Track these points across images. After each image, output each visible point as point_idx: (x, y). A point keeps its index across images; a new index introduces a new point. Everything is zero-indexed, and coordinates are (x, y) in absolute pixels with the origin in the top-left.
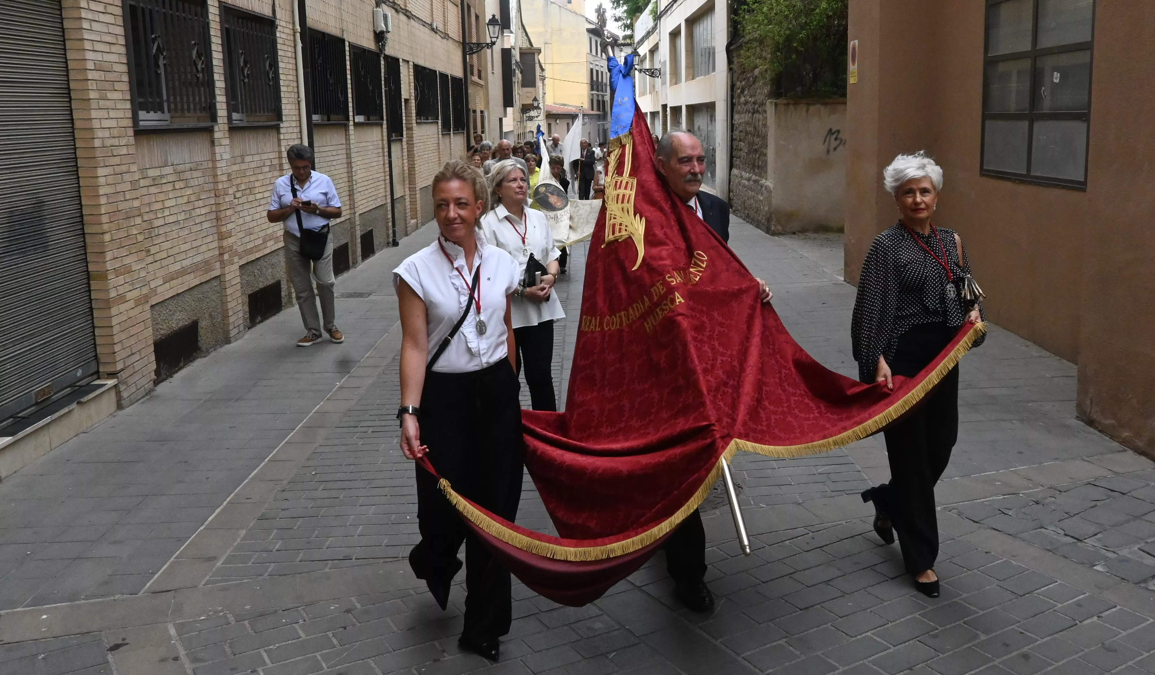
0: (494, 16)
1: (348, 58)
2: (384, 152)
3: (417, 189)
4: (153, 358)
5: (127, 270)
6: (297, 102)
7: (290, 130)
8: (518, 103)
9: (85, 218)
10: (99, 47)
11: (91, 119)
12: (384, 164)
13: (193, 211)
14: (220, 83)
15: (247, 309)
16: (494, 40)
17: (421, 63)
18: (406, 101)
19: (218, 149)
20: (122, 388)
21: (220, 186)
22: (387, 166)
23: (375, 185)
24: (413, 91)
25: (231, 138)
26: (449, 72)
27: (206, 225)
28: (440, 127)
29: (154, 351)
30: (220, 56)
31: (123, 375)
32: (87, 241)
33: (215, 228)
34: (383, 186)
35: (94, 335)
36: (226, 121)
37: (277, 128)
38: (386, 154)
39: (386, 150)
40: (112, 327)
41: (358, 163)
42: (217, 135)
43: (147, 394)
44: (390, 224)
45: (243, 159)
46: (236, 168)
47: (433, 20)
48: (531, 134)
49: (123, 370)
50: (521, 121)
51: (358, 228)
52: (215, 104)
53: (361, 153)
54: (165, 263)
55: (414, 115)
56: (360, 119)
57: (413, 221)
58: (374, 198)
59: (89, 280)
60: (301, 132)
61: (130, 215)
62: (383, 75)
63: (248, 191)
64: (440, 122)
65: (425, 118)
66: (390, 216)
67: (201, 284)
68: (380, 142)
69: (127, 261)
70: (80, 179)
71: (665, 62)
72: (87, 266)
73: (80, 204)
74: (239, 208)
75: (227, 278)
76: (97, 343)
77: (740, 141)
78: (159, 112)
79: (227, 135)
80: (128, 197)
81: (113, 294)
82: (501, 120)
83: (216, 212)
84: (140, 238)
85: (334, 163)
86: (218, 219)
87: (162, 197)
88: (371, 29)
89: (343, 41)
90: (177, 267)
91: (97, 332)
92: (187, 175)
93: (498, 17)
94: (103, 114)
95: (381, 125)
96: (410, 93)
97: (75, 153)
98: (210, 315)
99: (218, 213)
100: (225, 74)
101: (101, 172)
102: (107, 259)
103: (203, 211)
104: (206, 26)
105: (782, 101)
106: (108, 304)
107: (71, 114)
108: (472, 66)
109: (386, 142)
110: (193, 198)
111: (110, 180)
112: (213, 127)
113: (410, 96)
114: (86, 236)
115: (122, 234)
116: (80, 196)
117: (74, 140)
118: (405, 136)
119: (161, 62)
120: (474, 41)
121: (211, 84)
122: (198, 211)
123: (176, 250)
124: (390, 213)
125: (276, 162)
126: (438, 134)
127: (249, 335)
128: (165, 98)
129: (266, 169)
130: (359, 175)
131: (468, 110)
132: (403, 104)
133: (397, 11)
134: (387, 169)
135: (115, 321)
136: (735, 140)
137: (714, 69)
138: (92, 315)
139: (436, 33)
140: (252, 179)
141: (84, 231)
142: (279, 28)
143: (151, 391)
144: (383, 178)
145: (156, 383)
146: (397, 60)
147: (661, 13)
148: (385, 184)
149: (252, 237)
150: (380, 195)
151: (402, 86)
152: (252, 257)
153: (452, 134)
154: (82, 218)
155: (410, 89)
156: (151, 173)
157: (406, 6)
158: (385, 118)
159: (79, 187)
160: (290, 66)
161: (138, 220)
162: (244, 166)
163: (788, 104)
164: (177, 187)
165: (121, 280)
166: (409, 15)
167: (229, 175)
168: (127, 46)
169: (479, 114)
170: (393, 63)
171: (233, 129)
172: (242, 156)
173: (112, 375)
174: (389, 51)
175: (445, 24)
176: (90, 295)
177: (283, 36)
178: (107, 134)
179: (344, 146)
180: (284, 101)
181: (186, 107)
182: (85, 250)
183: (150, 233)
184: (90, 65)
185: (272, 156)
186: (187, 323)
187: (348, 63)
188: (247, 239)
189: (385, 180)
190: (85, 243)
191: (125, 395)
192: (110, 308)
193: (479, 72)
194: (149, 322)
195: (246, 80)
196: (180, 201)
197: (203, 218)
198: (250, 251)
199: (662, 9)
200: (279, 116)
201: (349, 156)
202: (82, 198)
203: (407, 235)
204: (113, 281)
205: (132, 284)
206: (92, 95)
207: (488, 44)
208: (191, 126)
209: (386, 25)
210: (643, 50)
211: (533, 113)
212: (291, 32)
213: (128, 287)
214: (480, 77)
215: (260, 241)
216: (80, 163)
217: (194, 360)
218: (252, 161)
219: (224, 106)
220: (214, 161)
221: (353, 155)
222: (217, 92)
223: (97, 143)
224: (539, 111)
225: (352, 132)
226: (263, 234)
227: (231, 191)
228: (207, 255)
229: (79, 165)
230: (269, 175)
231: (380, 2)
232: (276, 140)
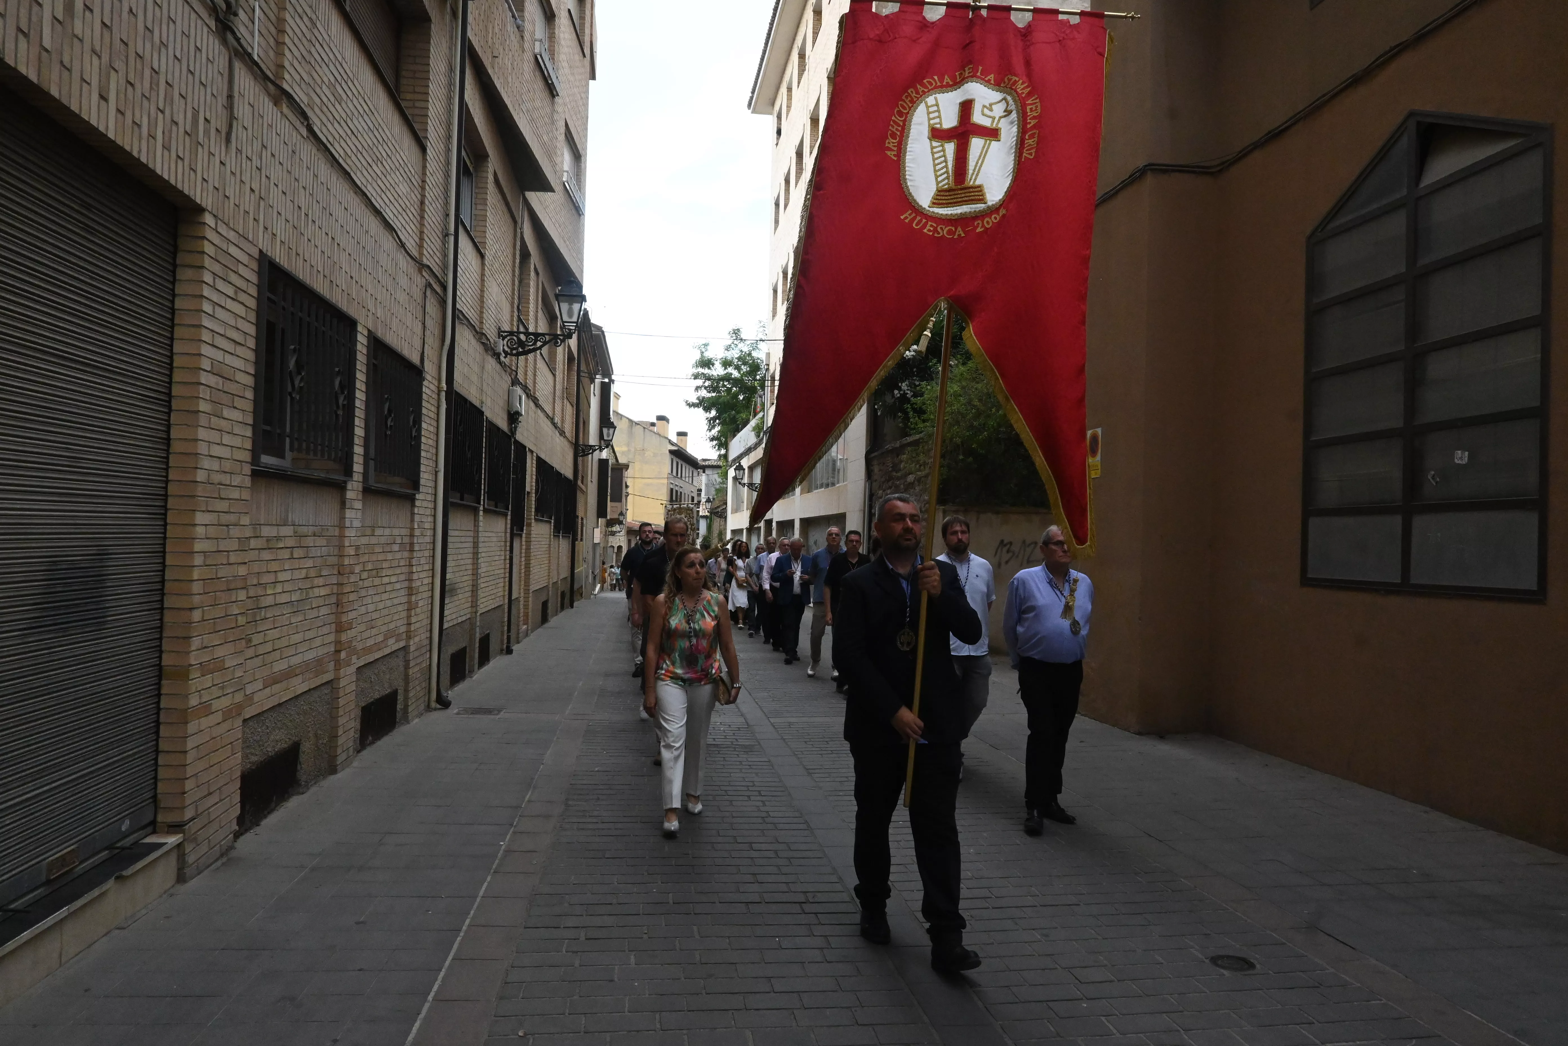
1: (484, 436)
2: (506, 546)
3: (531, 591)
4: (237, 798)
5: (215, 667)
6: (434, 473)
7: (425, 504)
9: (168, 585)
10: (221, 342)
11: (196, 441)
12: (505, 560)
13: (310, 591)
14: (359, 431)
15: (359, 727)
17: (543, 456)
18: (529, 495)
19: (349, 514)
20: (188, 848)
21: (346, 562)
22: (508, 561)
23: (495, 582)
24: (534, 484)
25: (364, 501)
26: (563, 472)
27: (324, 611)
28: (552, 529)
29: (240, 788)
30: (364, 397)
31: (192, 827)
32: (167, 619)
33: (333, 616)
34: (502, 585)
35: (156, 764)
36: (361, 479)
37: (412, 499)
38: (508, 548)
39: (508, 544)
40: (186, 752)
42: (349, 495)
43: (222, 855)
44: (506, 628)
45: (373, 531)
46: (364, 540)
47: (554, 414)
48: (612, 549)
49: (193, 819)
51: (478, 630)
52: (352, 455)
53: (488, 544)
54: (269, 658)
57: (525, 627)
58: (493, 597)
59: (160, 680)
60: (435, 508)
61: (232, 586)
62: (512, 460)
63: (374, 572)
64: (553, 523)
66: (506, 619)
67: (310, 690)
68: (504, 535)
69: (219, 652)
70: (168, 527)
72: (160, 657)
73: (163, 563)
74: (363, 593)
75: (342, 683)
79: (360, 497)
80: (233, 559)
81: (193, 701)
83: (338, 594)
84: (241, 620)
85: (461, 551)
87: (274, 566)
88: (506, 408)
89: (480, 411)
90: (283, 665)
92: (308, 541)
94: (214, 437)
95: (506, 515)
96: (532, 486)
97: (166, 488)
98: (316, 735)
99: (340, 597)
100: (366, 420)
101: (199, 518)
102: (193, 648)
103: (323, 592)
104: (353, 355)
106: (184, 717)
109: (508, 535)
110: (312, 573)
111: (211, 531)
112: (346, 483)
113: (531, 489)
114: (165, 612)
115: (218, 612)
116: (164, 552)
117: (166, 468)
118: (525, 532)
119: (297, 384)
121: (350, 428)
122: (317, 592)
123: (284, 642)
124: (506, 615)
125: (406, 540)
126: (551, 535)
127: (357, 762)
129: (396, 548)
130: (483, 568)
131: (574, 514)
132: (525, 496)
133: (528, 395)
134: (508, 566)
135: (190, 744)
138: (157, 733)
140: (381, 557)
141: (162, 604)
142: (426, 382)
143: (230, 848)
144: (503, 575)
145: (237, 835)
146: (524, 448)
148: (505, 582)
149: (374, 631)
150: (499, 594)
151: (526, 477)
152: (371, 658)
154: (163, 586)
155: (533, 482)
156: (266, 531)
157: (535, 393)
158: (509, 508)
159: (165, 538)
160: (433, 430)
161: (242, 595)
162: (374, 540)
164: (296, 555)
165: (208, 681)
166: (537, 403)
167: (358, 548)
169: (579, 520)
170: (521, 450)
171: (369, 491)
172: (373, 527)
173: (175, 828)
174: (519, 436)
175: (563, 421)
176: (158, 703)
177: (428, 392)
178: (214, 465)
179: (473, 534)
180: (422, 468)
182: (161, 632)
183: (255, 615)
184: (205, 365)
185: (402, 532)
186: (286, 746)
188: (366, 635)
189: (504, 578)
191: (191, 859)
192: (187, 723)
193: (583, 477)
194: (239, 745)
195: (388, 433)
196: (298, 575)
197: (321, 602)
198: (368, 650)
200: (416, 487)
201: (476, 545)
202: (168, 556)
203: (518, 642)
204: (197, 681)
205: (222, 688)
206: (203, 407)
208: (321, 477)
209: (520, 406)
211: (616, 528)
212: (437, 389)
213: (216, 692)
214: (582, 483)
215: (380, 638)
216: (171, 503)
217: (289, 797)
218: (383, 534)
219: (361, 460)
220: (342, 527)
221: (481, 545)
222: (356, 440)
223: (198, 476)
224: (622, 526)
225: (481, 518)
226: (384, 629)
227: (357, 569)
228: (321, 652)
229: (169, 506)
230: (398, 555)
231: (515, 382)
232: (409, 514)
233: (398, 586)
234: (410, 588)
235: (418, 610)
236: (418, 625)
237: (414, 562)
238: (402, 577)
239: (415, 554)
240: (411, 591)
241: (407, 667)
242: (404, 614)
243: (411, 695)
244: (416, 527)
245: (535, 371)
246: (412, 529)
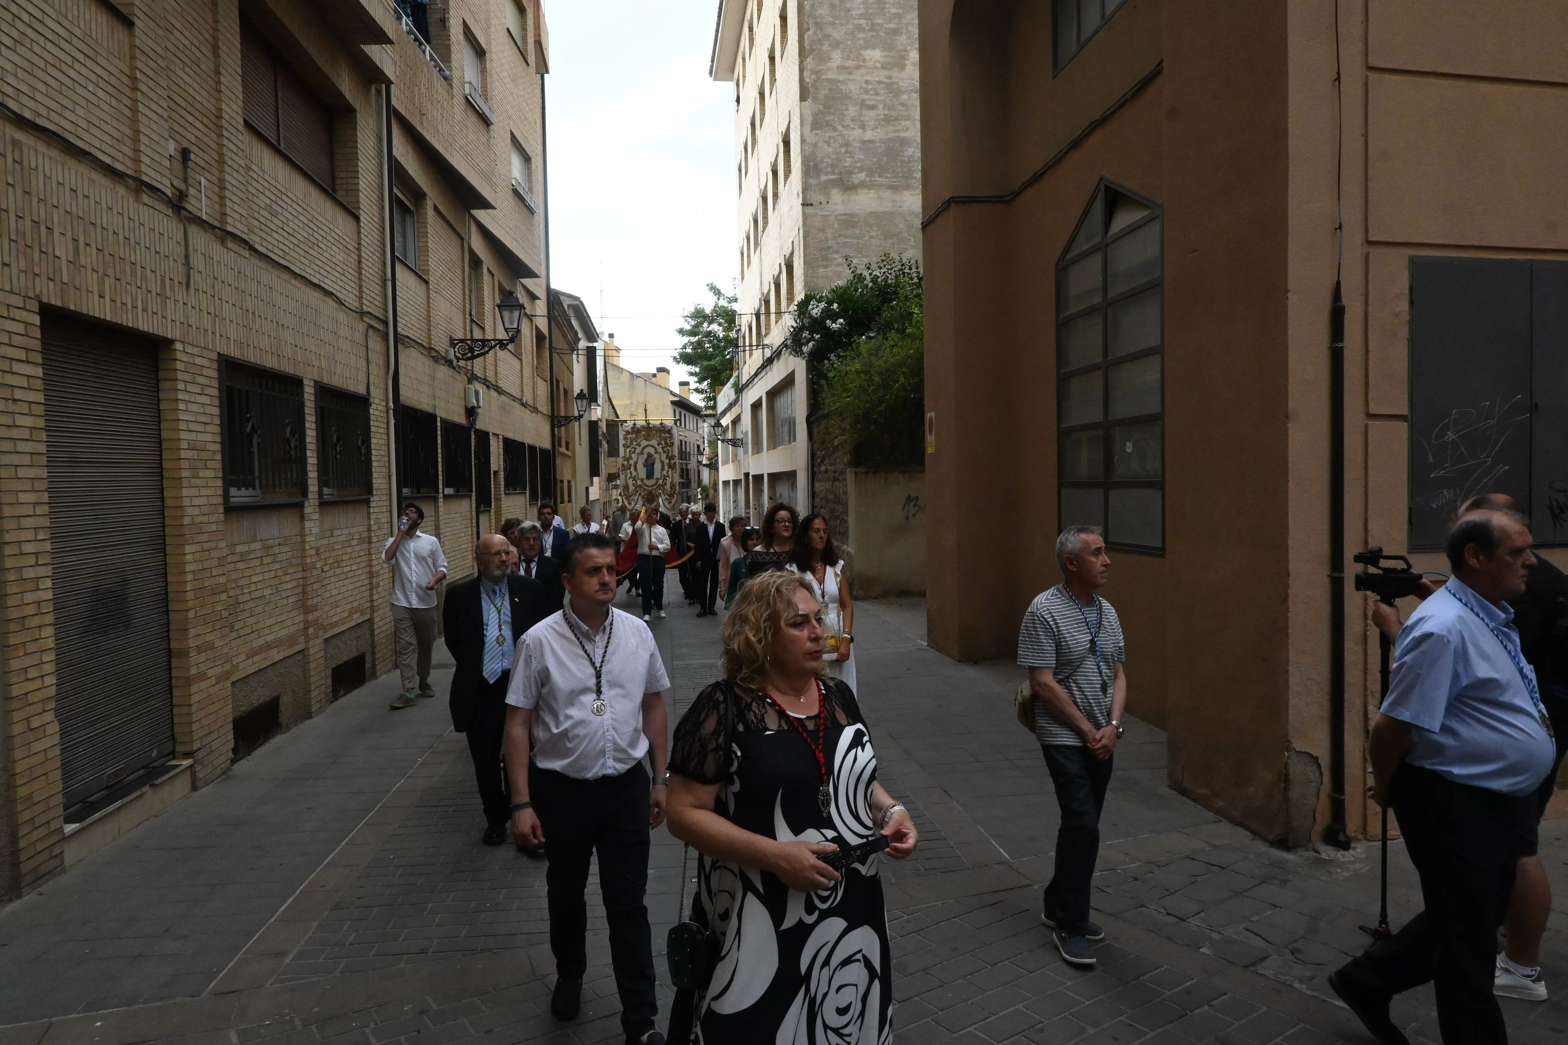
0: (582, 390)
1: (439, 433)
2: (472, 523)
4: (231, 736)
5: (209, 646)
6: (388, 477)
7: (380, 504)
8: (604, 472)
9: (170, 595)
10: (193, 426)
11: (181, 498)
13: (280, 586)
14: (312, 459)
15: (330, 683)
16: (581, 413)
17: (511, 436)
18: (496, 472)
19: (307, 524)
20: (198, 768)
21: (308, 561)
24: (502, 463)
25: (321, 513)
26: (537, 445)
27: (292, 599)
28: (528, 497)
29: (233, 729)
30: (314, 433)
31: (200, 755)
32: (170, 618)
33: (300, 602)
35: (172, 714)
36: (317, 496)
37: (367, 502)
38: (474, 525)
39: (474, 521)
40: (190, 705)
41: (446, 534)
42: (307, 510)
43: (223, 774)
45: (332, 533)
46: (324, 542)
47: (522, 395)
49: (200, 749)
50: (607, 489)
52: (306, 480)
53: (450, 525)
54: (249, 638)
55: (502, 486)
56: (449, 491)
58: (461, 568)
59: (170, 658)
60: (391, 505)
61: (216, 591)
62: (473, 448)
64: (528, 492)
65: (513, 489)
67: (285, 658)
68: (469, 514)
69: (210, 637)
70: (167, 557)
71: (747, 432)
72: (169, 644)
74: (326, 582)
75: (312, 651)
76: (175, 722)
77: (821, 508)
78: (251, 489)
79: (317, 510)
80: (214, 573)
81: (194, 671)
82: (587, 489)
83: (303, 586)
84: (225, 614)
86: (304, 593)
87: (248, 572)
88: (463, 404)
89: (434, 417)
90: (261, 642)
91: (176, 711)
92: (276, 550)
93: (585, 391)
94: (194, 492)
95: (470, 497)
96: (499, 465)
97: (164, 531)
98: (293, 690)
99: (306, 587)
100: (318, 451)
101: (188, 549)
102: (190, 636)
103: (290, 585)
104: (301, 405)
105: (861, 469)
106: (188, 682)
107: (162, 492)
108: (560, 439)
109: (474, 514)
110: (280, 573)
111: (198, 556)
112: (303, 502)
113: (499, 468)
114: (171, 614)
115: (207, 610)
116: (166, 574)
117: (163, 518)
118: (493, 507)
119: (255, 441)
120: (562, 414)
121: (302, 461)
122: (285, 586)
123: (260, 625)
125: (365, 535)
127: (330, 709)
128: (257, 474)
129: (355, 542)
131: (555, 479)
132: (492, 476)
133: (488, 387)
135: (194, 699)
136: (817, 507)
137: (795, 439)
138: (171, 693)
139: (525, 407)
141: (168, 609)
142: (373, 406)
143: (228, 770)
145: (233, 762)
146: (487, 434)
147: (743, 386)
149: (339, 610)
150: (467, 565)
151: (492, 458)
152: (337, 631)
155: (499, 462)
156: (240, 549)
157: (497, 382)
158: (474, 490)
159: (166, 564)
160: (383, 442)
161: (224, 596)
163: (867, 473)
164: (264, 562)
165: (203, 657)
166: (499, 391)
167: (317, 549)
168: (221, 425)
169: (566, 483)
170: (484, 437)
171: (324, 504)
172: (331, 531)
173: (188, 755)
174: (479, 425)
175: (534, 398)
176: (170, 673)
177: (377, 413)
178: (196, 511)
179: (433, 518)
180: (375, 475)
181: (277, 482)
182: (168, 627)
183: (235, 609)
184: (184, 445)
185: (361, 529)
186: (268, 699)
187: (439, 437)
188: (333, 613)
190: (168, 620)
191: (200, 775)
192: (190, 686)
193: (567, 443)
194: (230, 700)
195: (339, 456)
196: (267, 576)
197: (289, 593)
198: (335, 625)
199: (744, 382)
200: (370, 492)
201: (437, 528)
202: (168, 576)
204: (195, 658)
205: (214, 661)
206: (184, 474)
207: (575, 417)
208: (281, 501)
209: (477, 400)
210: (725, 421)
212: (384, 409)
213: (209, 664)
214: (567, 449)
215: (346, 614)
216: (168, 540)
217: (274, 735)
218: (342, 534)
219: (316, 482)
220: (303, 535)
221: (442, 527)
222: (309, 468)
223: (187, 521)
225: (441, 504)
226: (349, 606)
227: (318, 566)
228: (292, 629)
229: (167, 542)
230: (357, 548)
231: (472, 378)
232: (365, 514)
233: (360, 572)
234: (371, 572)
235: (379, 589)
236: (380, 601)
237: (373, 551)
238: (364, 564)
239: (373, 545)
240: (371, 575)
241: (372, 635)
242: (368, 593)
243: (377, 656)
244: (372, 523)
245: (496, 362)
246: (369, 525)
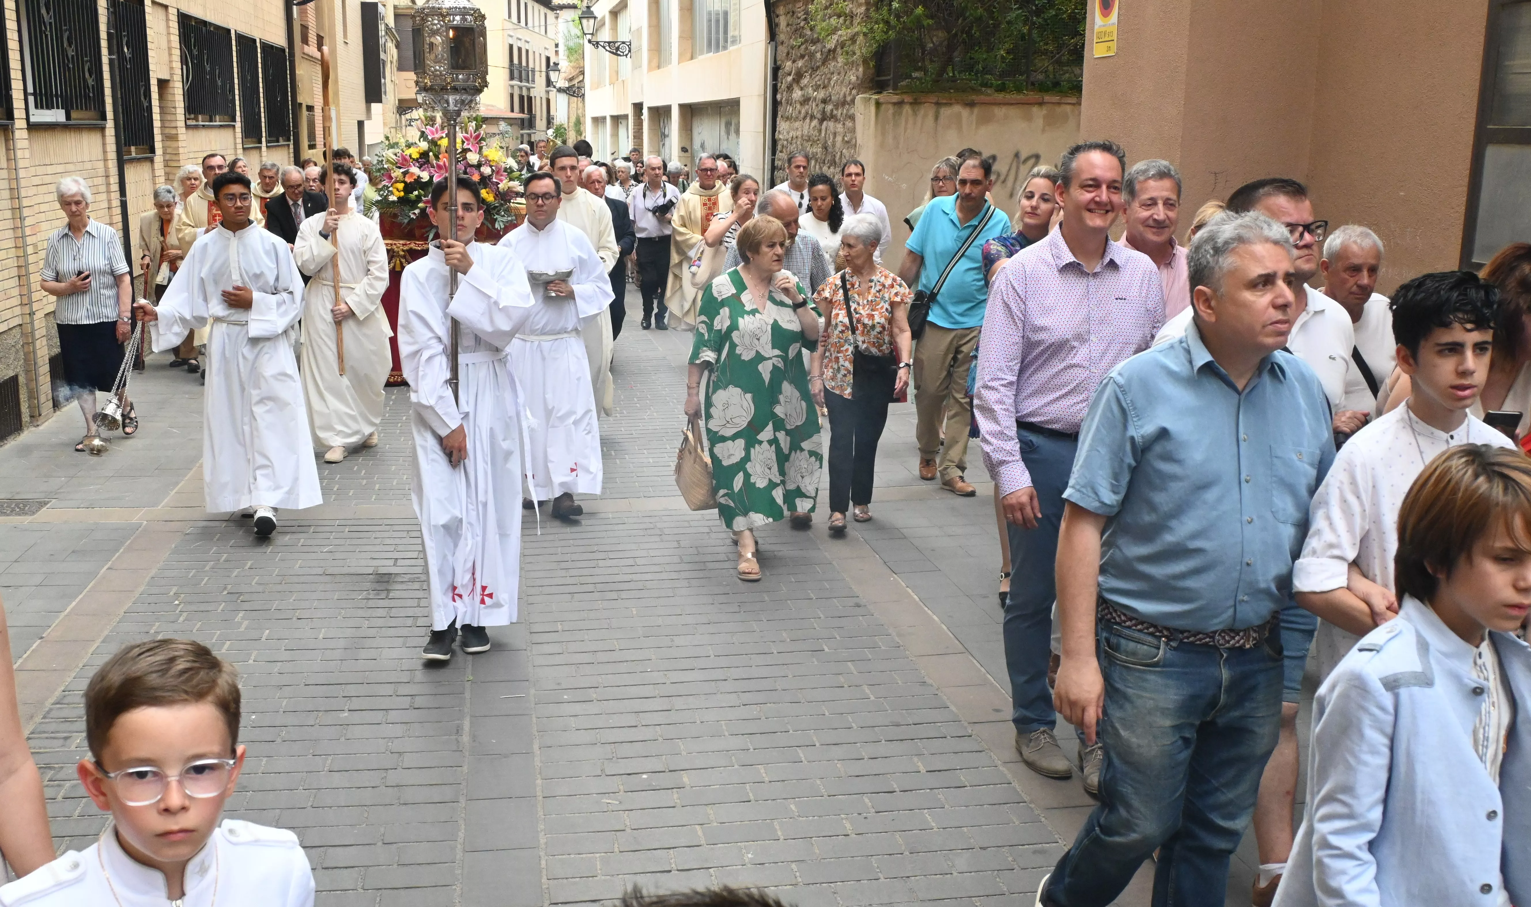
2: (108, 184)
8: (391, 96)
17: (196, 12)
18: (163, 84)
26: (255, 34)
28: (239, 135)
38: (115, 187)
39: (114, 179)
41: (43, 208)
50: (398, 127)
55: (179, 112)
62: (103, 27)
64: (238, 125)
65: (208, 117)
68: (100, 164)
82: (360, 124)
96: (171, 68)
108: (304, 28)
109: (112, 164)
126: (236, 148)
131: (295, 103)
132: (154, 88)
153: (264, 149)
155: (171, 62)
169: (315, 111)
170: (130, 7)
179: (4, 175)
193: (320, 38)
